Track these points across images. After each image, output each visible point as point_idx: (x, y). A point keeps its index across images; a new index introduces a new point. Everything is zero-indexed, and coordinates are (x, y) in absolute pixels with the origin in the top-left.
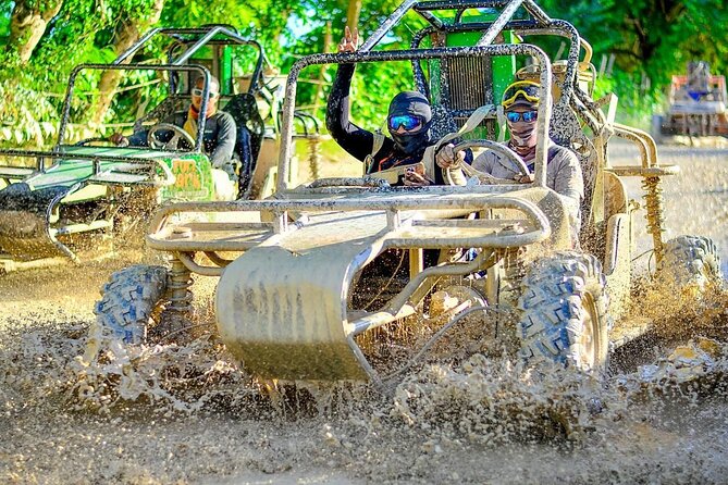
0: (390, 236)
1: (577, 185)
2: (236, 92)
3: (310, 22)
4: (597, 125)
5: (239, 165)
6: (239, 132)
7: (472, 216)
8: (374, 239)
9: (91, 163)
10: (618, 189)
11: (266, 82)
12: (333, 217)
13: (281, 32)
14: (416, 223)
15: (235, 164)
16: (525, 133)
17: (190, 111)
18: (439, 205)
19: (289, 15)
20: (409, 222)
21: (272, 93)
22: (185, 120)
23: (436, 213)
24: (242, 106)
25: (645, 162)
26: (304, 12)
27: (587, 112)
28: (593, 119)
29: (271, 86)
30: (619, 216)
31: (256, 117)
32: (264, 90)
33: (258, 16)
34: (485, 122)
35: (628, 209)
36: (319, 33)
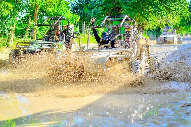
0: (109, 56)
1: (136, 47)
2: (64, 29)
3: (25, 13)
4: (139, 37)
5: (66, 43)
6: (66, 37)
7: (120, 53)
8: (107, 57)
9: (41, 44)
10: (142, 48)
11: (70, 27)
12: (100, 54)
13: (17, 16)
14: (113, 54)
15: (65, 43)
16: (128, 39)
17: (56, 33)
18: (115, 51)
19: (19, 12)
20: (112, 54)
21: (71, 29)
22: (55, 35)
23: (116, 53)
24: (66, 32)
25: (147, 43)
26: (23, 11)
27: (137, 35)
28: (138, 36)
29: (71, 28)
30: (143, 53)
31: (69, 34)
32: (69, 29)
33: (10, 12)
34: (119, 37)
35: (144, 51)
36: (27, 16)
